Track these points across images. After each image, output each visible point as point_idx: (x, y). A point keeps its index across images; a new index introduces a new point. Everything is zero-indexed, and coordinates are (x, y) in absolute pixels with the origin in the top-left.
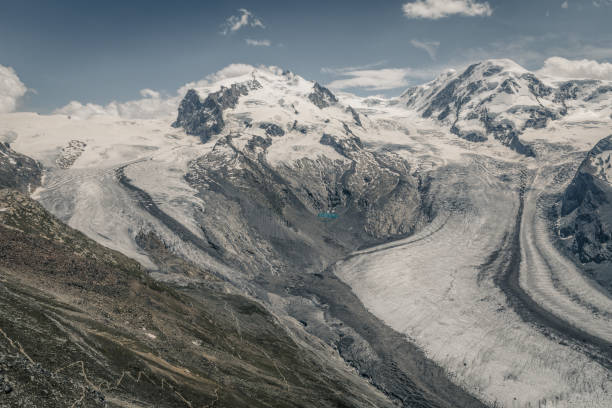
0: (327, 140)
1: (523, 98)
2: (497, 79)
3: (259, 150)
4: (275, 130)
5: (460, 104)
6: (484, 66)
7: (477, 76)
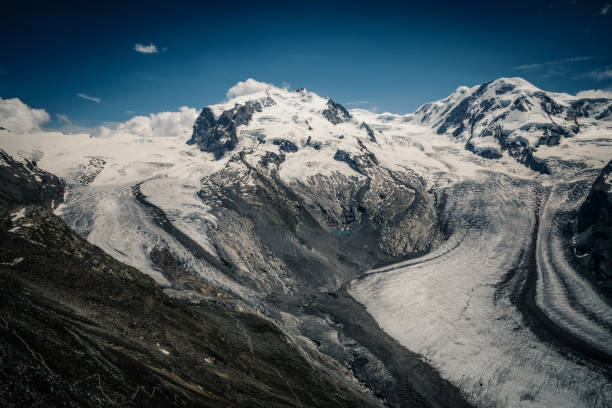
0: (341, 156)
1: (536, 115)
2: (510, 97)
3: (272, 166)
4: (289, 146)
5: (474, 121)
6: (497, 84)
7: (490, 94)
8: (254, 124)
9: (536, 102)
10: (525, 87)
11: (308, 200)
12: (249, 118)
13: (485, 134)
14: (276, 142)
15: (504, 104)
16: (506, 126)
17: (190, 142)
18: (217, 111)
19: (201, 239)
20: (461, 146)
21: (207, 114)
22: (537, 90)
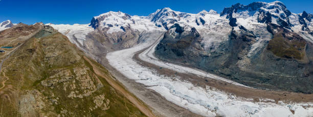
0: (122, 28)
1: (170, 17)
2: (166, 12)
3: (105, 30)
4: (111, 26)
5: (158, 18)
6: (163, 10)
7: (162, 11)
8: (104, 21)
9: (171, 14)
10: (169, 10)
11: (110, 37)
12: (104, 19)
13: (160, 21)
14: (108, 25)
15: (164, 14)
16: (164, 19)
17: (89, 26)
18: (96, 18)
19: (81, 43)
20: (154, 24)
21: (94, 18)
22: (172, 11)
